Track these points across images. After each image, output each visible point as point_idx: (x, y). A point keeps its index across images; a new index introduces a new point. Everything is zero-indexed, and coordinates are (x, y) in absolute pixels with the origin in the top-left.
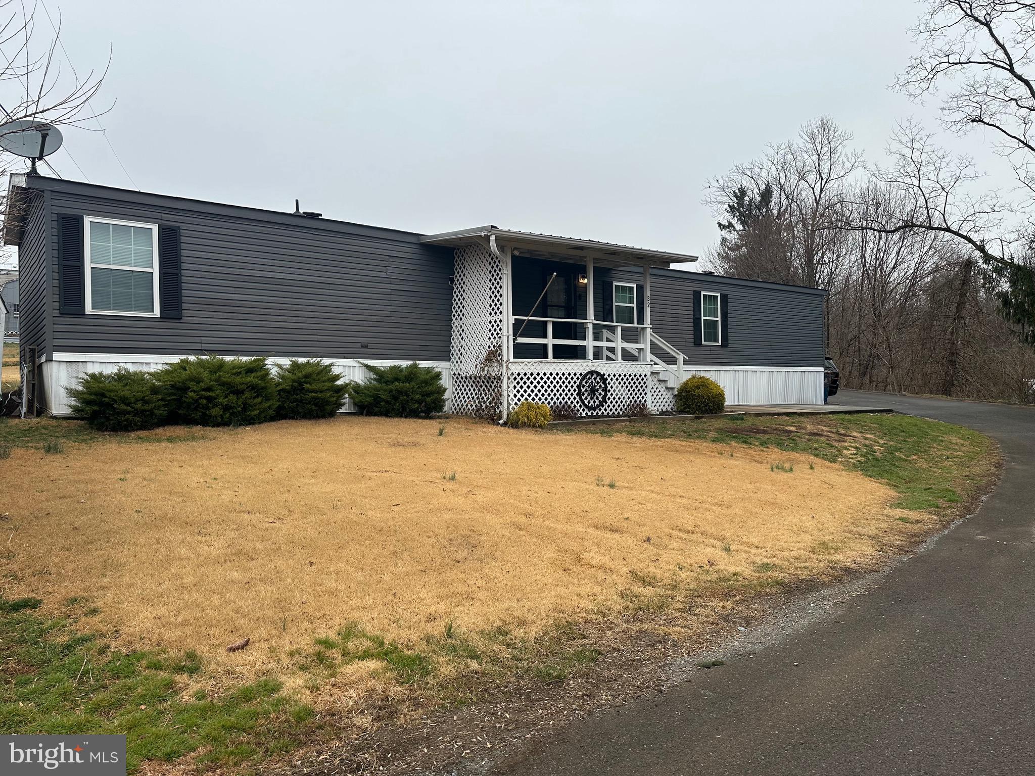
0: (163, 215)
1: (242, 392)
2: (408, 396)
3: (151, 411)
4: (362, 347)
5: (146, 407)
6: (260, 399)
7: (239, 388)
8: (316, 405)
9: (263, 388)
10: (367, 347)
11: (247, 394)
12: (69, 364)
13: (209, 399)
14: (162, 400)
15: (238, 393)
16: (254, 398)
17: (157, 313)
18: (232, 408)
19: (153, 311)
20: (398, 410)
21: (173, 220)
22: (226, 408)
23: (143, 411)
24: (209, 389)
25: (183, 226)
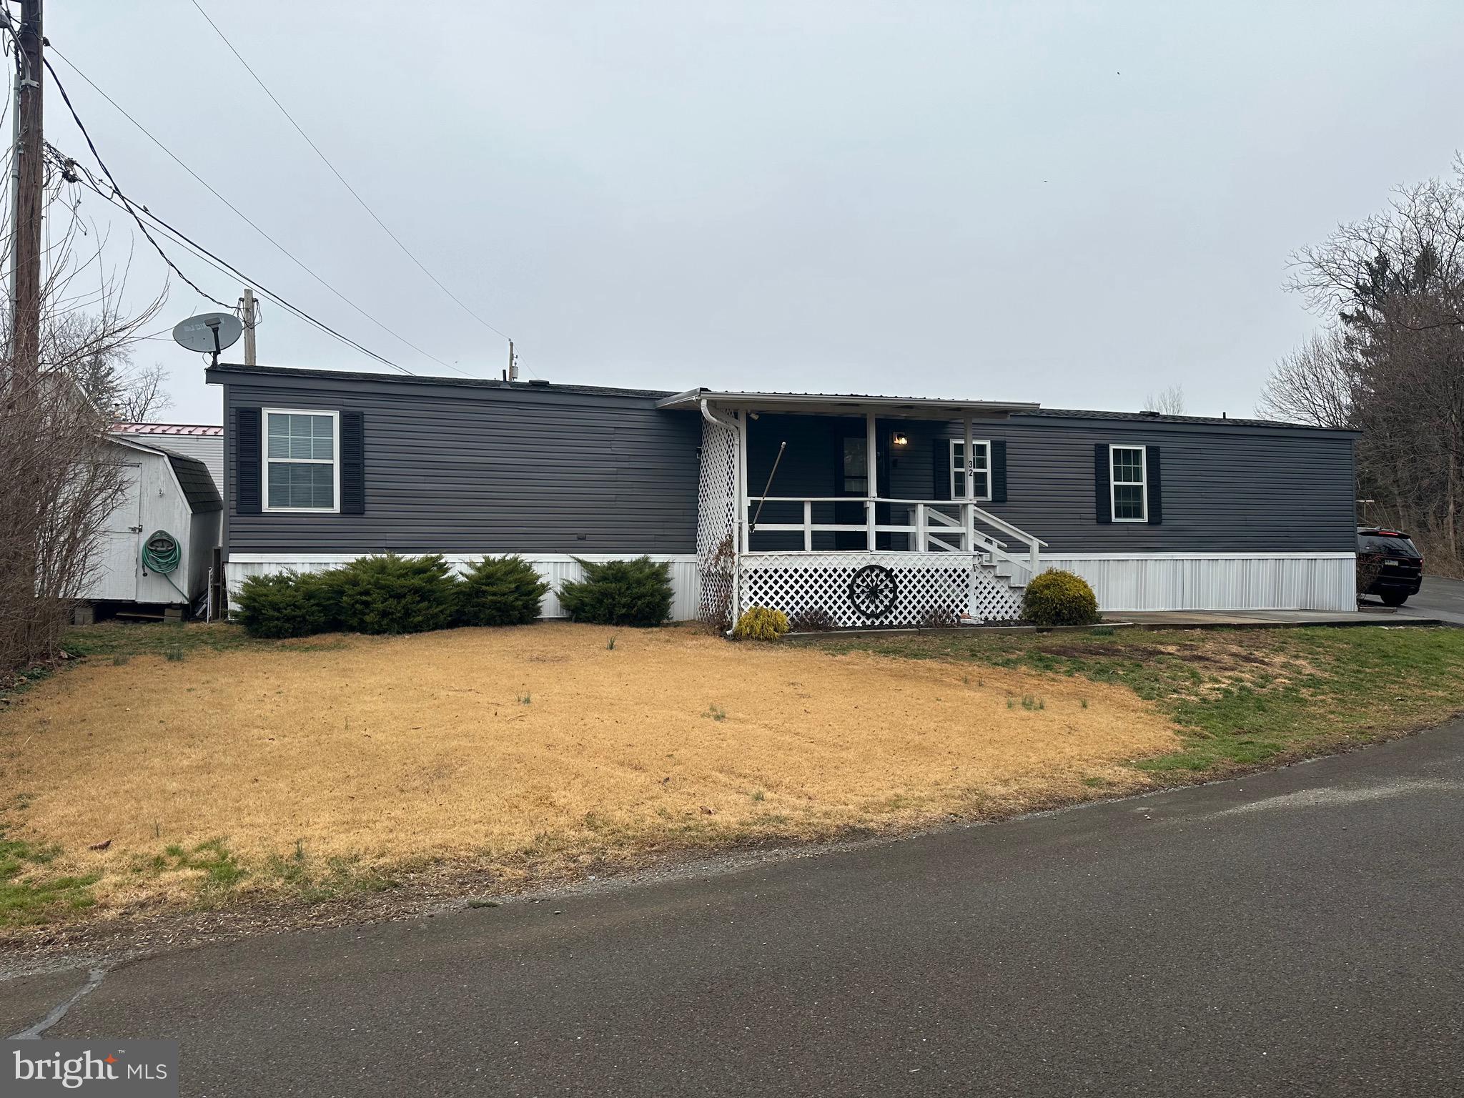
0: (345, 400)
1: (404, 596)
2: (614, 599)
3: (303, 616)
4: (579, 539)
5: (298, 613)
6: (425, 604)
7: (399, 591)
8: (499, 609)
9: (430, 591)
10: (584, 539)
11: (409, 598)
12: (245, 565)
13: (366, 604)
14: (317, 605)
15: (399, 597)
16: (419, 602)
17: (337, 508)
18: (392, 613)
19: (332, 506)
20: (604, 615)
21: (354, 405)
22: (384, 614)
23: (294, 617)
24: (367, 593)
25: (366, 411)
